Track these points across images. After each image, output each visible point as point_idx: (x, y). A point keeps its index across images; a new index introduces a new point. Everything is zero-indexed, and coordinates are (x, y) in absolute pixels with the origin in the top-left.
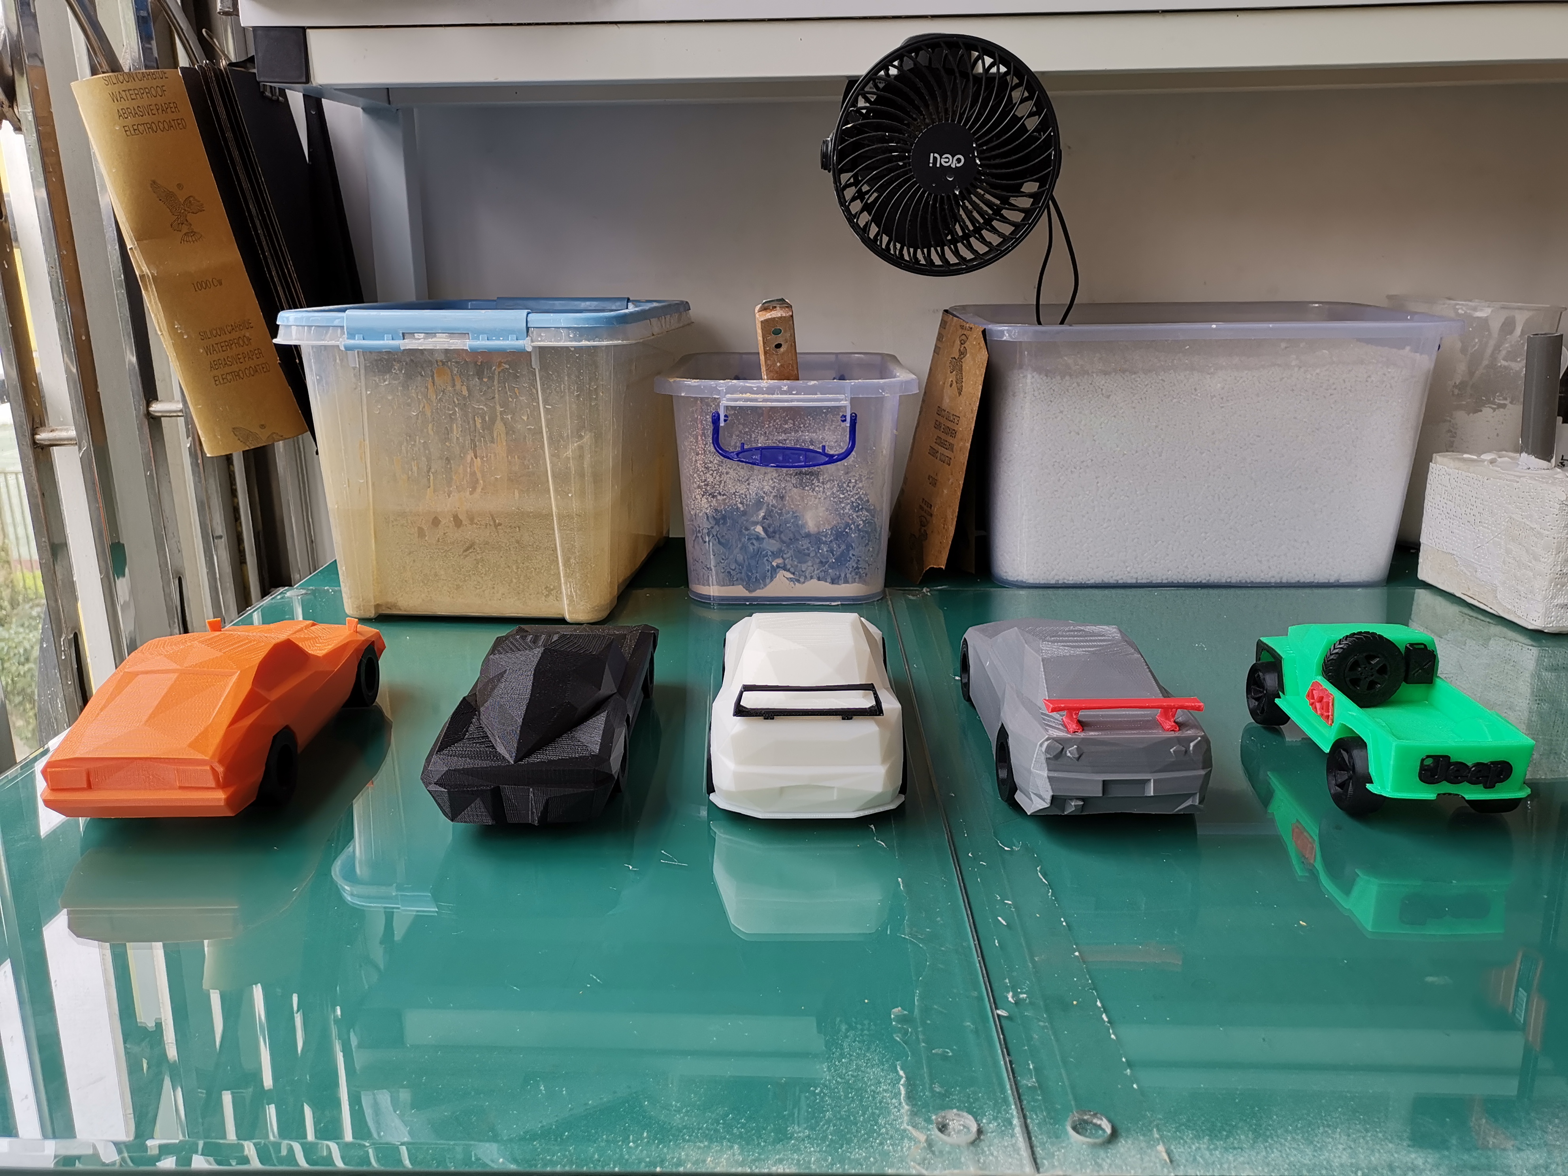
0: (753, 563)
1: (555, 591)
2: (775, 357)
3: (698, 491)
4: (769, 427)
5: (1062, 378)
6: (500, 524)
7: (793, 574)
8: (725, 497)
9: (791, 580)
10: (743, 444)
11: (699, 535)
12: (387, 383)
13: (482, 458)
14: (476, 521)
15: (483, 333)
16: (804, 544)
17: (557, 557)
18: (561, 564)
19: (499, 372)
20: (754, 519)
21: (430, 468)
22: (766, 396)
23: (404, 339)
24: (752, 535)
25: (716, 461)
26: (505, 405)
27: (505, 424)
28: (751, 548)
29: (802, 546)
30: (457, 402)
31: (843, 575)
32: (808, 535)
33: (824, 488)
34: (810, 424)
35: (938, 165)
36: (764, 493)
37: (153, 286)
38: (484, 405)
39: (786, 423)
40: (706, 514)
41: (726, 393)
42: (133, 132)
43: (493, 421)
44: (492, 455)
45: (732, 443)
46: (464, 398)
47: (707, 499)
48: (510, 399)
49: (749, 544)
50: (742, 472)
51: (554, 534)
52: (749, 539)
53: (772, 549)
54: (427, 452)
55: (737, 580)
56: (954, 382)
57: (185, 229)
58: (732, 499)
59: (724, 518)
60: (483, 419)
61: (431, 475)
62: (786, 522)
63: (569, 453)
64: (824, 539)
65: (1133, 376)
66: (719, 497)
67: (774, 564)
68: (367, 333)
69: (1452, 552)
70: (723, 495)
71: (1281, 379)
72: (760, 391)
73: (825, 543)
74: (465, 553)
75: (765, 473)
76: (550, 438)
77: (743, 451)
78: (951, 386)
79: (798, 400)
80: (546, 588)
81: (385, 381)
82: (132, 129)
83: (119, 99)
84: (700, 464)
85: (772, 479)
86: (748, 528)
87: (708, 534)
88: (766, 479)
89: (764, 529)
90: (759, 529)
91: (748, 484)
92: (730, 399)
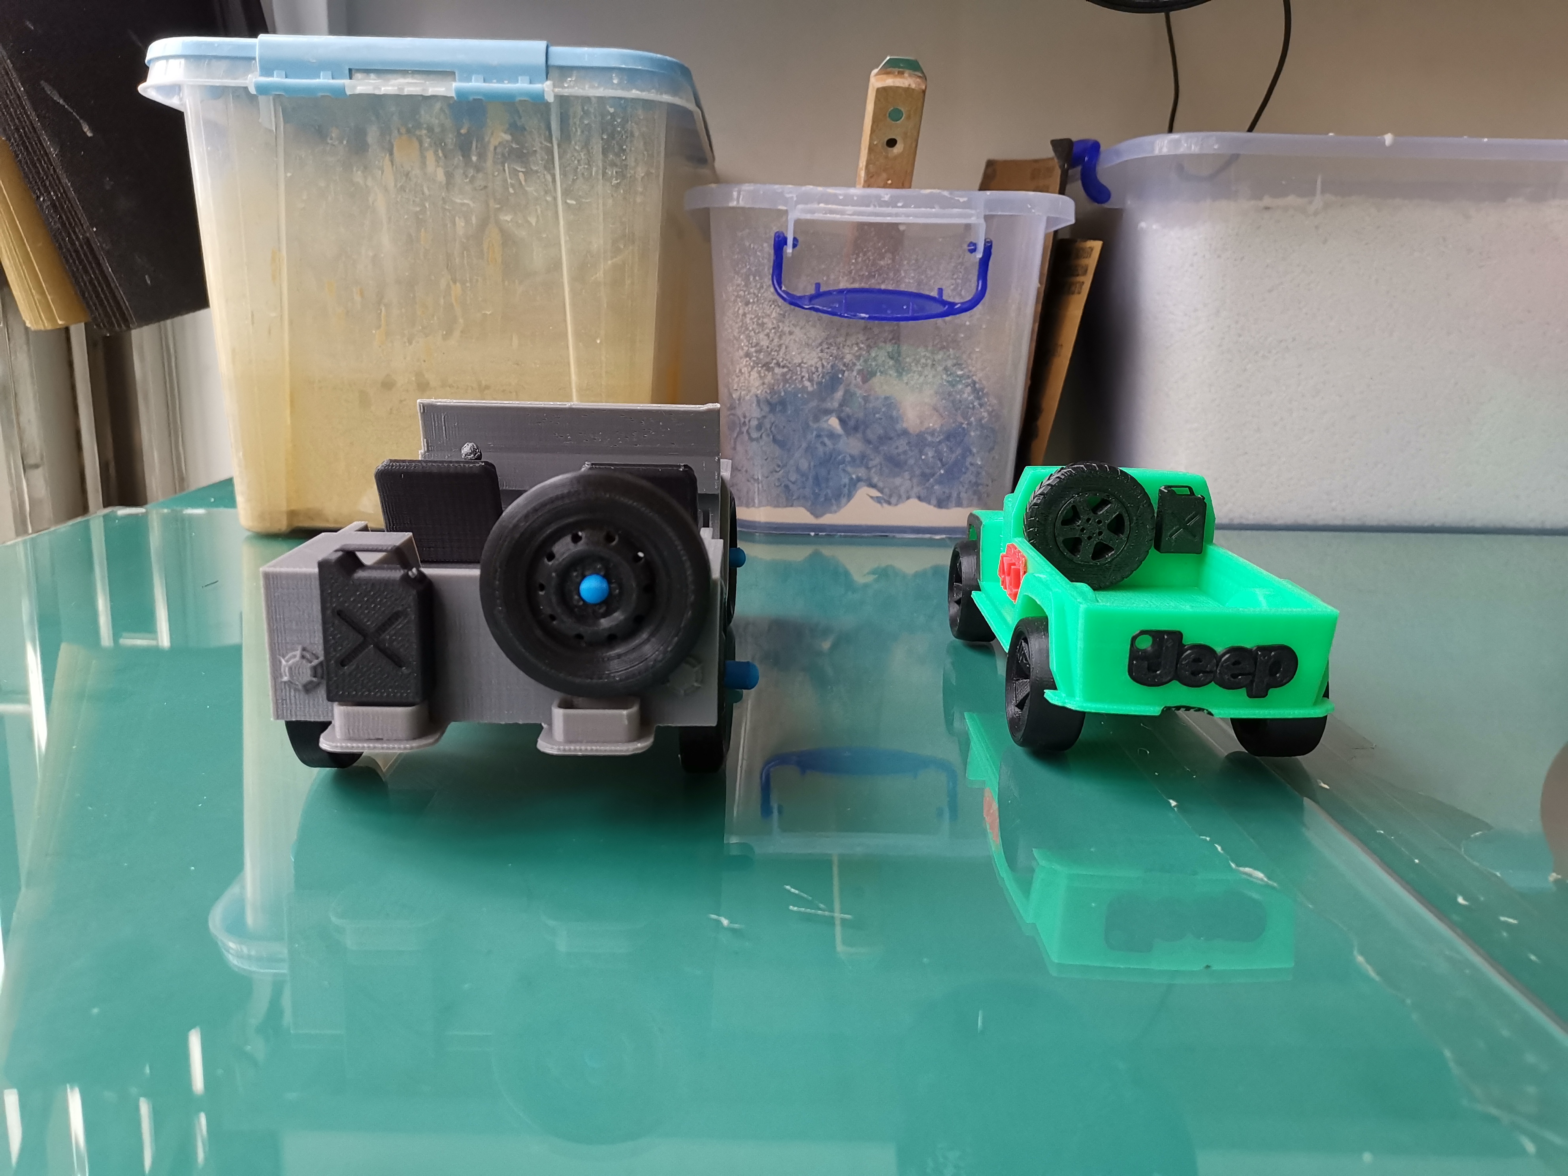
0: (823, 472)
3: (744, 361)
4: (857, 262)
7: (881, 490)
8: (785, 370)
9: (878, 500)
10: (818, 286)
11: (744, 429)
16: (901, 446)
20: (829, 405)
23: (351, 78)
24: (824, 429)
25: (775, 314)
28: (821, 449)
29: (897, 448)
31: (955, 495)
32: (905, 433)
33: (933, 360)
34: (917, 260)
36: (844, 365)
39: (882, 257)
40: (757, 396)
41: (797, 203)
45: (803, 287)
47: (759, 373)
49: (819, 445)
50: (813, 332)
52: (817, 436)
53: (851, 453)
55: (798, 498)
58: (797, 374)
59: (783, 403)
62: (875, 410)
64: (930, 439)
66: (777, 370)
67: (854, 475)
68: (289, 67)
70: (783, 367)
72: (848, 201)
73: (930, 445)
75: (847, 334)
77: (819, 294)
81: (316, 156)
84: (750, 318)
86: (817, 419)
87: (759, 427)
88: (848, 343)
89: (842, 421)
90: (834, 422)
91: (822, 351)
92: (803, 212)
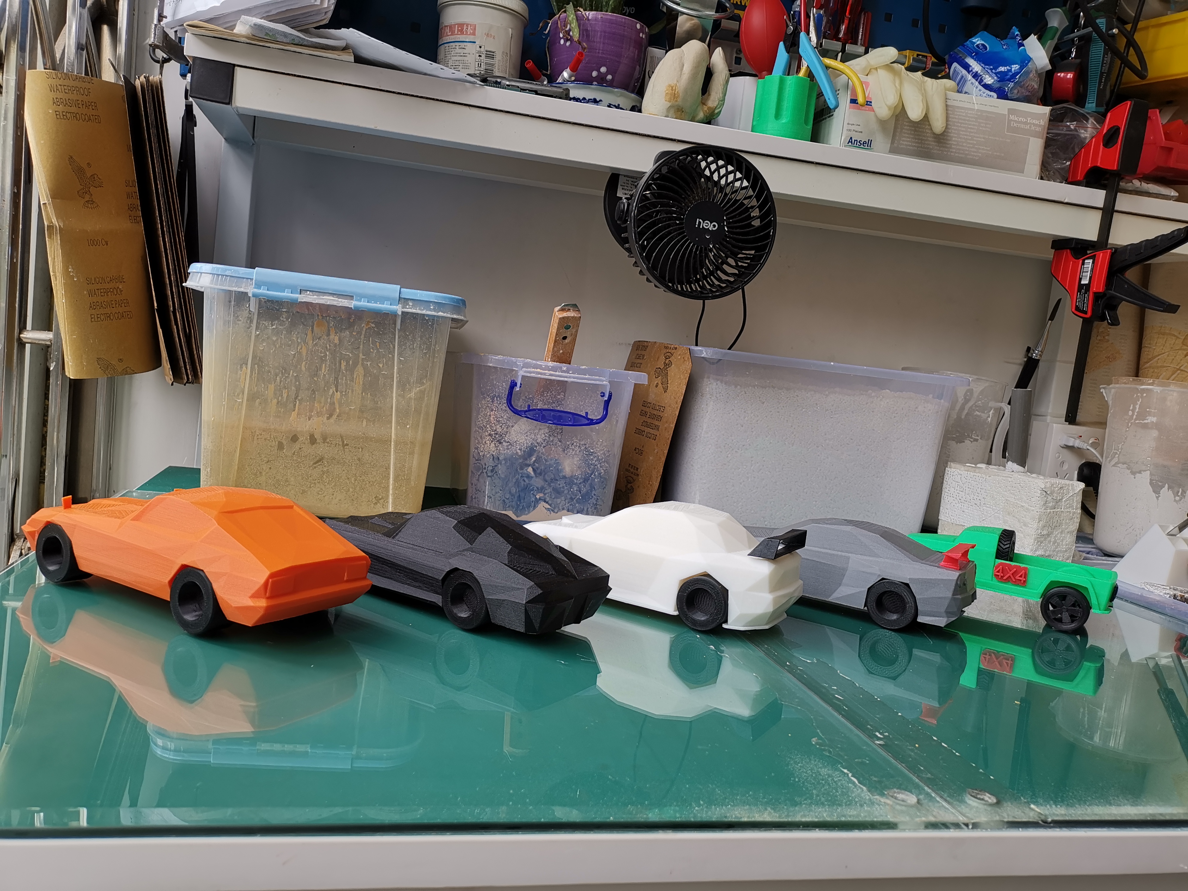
0: (522, 495)
1: (382, 500)
2: (561, 345)
3: (486, 437)
4: (547, 396)
5: (736, 387)
6: (347, 445)
7: (550, 505)
8: (508, 444)
9: (548, 509)
10: (529, 406)
11: (485, 471)
12: (274, 327)
13: (341, 392)
14: (328, 440)
15: (365, 297)
16: (561, 483)
17: (389, 474)
18: (391, 479)
19: (366, 329)
20: (528, 462)
21: (298, 396)
22: (552, 372)
23: (300, 294)
24: (525, 474)
25: (505, 417)
26: (367, 354)
27: (364, 369)
28: (523, 483)
29: (559, 485)
30: (328, 348)
31: (585, 509)
32: (564, 477)
33: (580, 444)
34: (575, 397)
35: (701, 227)
36: (537, 443)
37: (59, 235)
38: (351, 353)
39: (559, 395)
40: (493, 455)
41: (523, 368)
42: (62, 117)
43: (355, 364)
44: (350, 391)
45: (520, 404)
46: (335, 345)
48: (372, 350)
49: (521, 480)
50: (525, 425)
51: (390, 455)
52: (521, 476)
53: (537, 486)
54: (298, 383)
55: (509, 507)
57: (87, 197)
58: (514, 446)
59: (505, 459)
60: (348, 363)
61: (298, 402)
62: (550, 466)
63: (412, 395)
64: (575, 481)
65: (780, 391)
66: (504, 443)
67: (538, 497)
68: (271, 286)
69: (963, 524)
70: (507, 442)
71: (867, 403)
72: (546, 368)
73: (575, 484)
74: (315, 465)
75: (540, 429)
76: (399, 382)
77: (529, 410)
78: (657, 386)
79: (574, 378)
80: (375, 497)
81: (272, 325)
82: (61, 115)
83: (55, 90)
84: (494, 418)
85: (544, 434)
86: (522, 469)
87: (492, 471)
88: (540, 433)
89: (534, 470)
90: (530, 470)
91: (527, 436)
92: (525, 372)
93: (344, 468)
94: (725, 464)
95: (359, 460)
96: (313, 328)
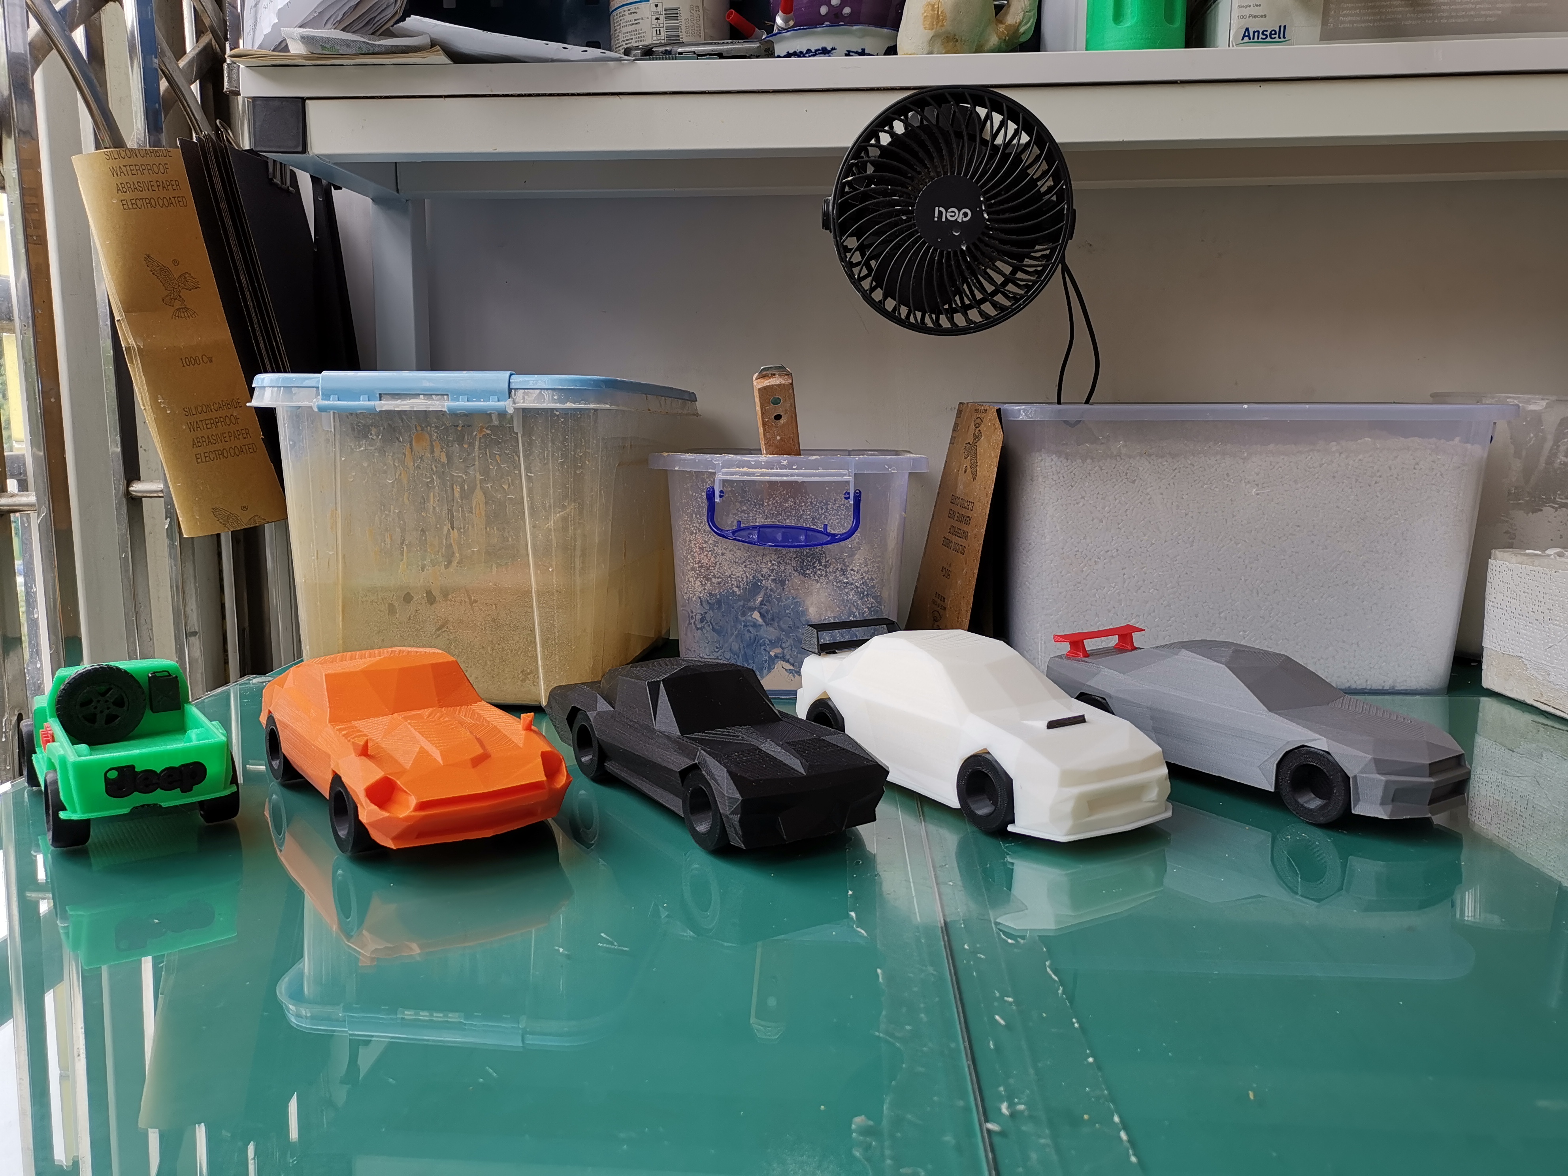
0: (749, 652)
1: (532, 675)
2: (774, 429)
3: (691, 573)
4: (769, 505)
5: (1084, 461)
6: (475, 601)
7: (793, 665)
8: (720, 580)
9: (790, 671)
10: (740, 523)
11: (692, 621)
12: (362, 449)
13: (459, 529)
14: (450, 597)
15: (462, 394)
17: (535, 638)
18: (538, 645)
19: (480, 438)
20: (751, 604)
21: (404, 540)
22: (764, 470)
23: (380, 400)
24: (749, 621)
25: (711, 541)
26: (485, 472)
27: (484, 494)
28: (747, 635)
30: (435, 469)
32: (809, 622)
33: (826, 572)
34: (811, 503)
35: (944, 220)
36: (762, 576)
37: (139, 359)
38: (463, 473)
39: (786, 501)
40: (700, 598)
41: (723, 467)
42: (130, 206)
43: (472, 490)
44: (470, 527)
45: (729, 522)
46: (443, 465)
47: (701, 582)
48: (491, 467)
49: (746, 633)
50: (739, 553)
51: (532, 612)
52: (745, 626)
53: (770, 638)
54: (402, 522)
56: (969, 467)
57: (178, 304)
58: (728, 583)
59: (719, 602)
60: (462, 488)
61: (405, 548)
62: (786, 607)
63: (551, 524)
65: (1160, 460)
66: (713, 580)
67: (772, 654)
68: (342, 394)
69: (1520, 655)
70: (718, 578)
71: (1321, 465)
72: (758, 465)
74: (438, 633)
75: (763, 556)
76: (531, 508)
77: (740, 529)
78: (965, 471)
79: (798, 475)
80: (521, 672)
81: (360, 447)
82: (129, 203)
83: (119, 173)
84: (695, 544)
85: (771, 561)
86: (744, 614)
87: (702, 621)
88: (765, 561)
89: (762, 616)
90: (756, 615)
91: (745, 566)
92: (727, 474)
93: (475, 634)
94: (1080, 583)
95: (494, 620)
96: (411, 445)
